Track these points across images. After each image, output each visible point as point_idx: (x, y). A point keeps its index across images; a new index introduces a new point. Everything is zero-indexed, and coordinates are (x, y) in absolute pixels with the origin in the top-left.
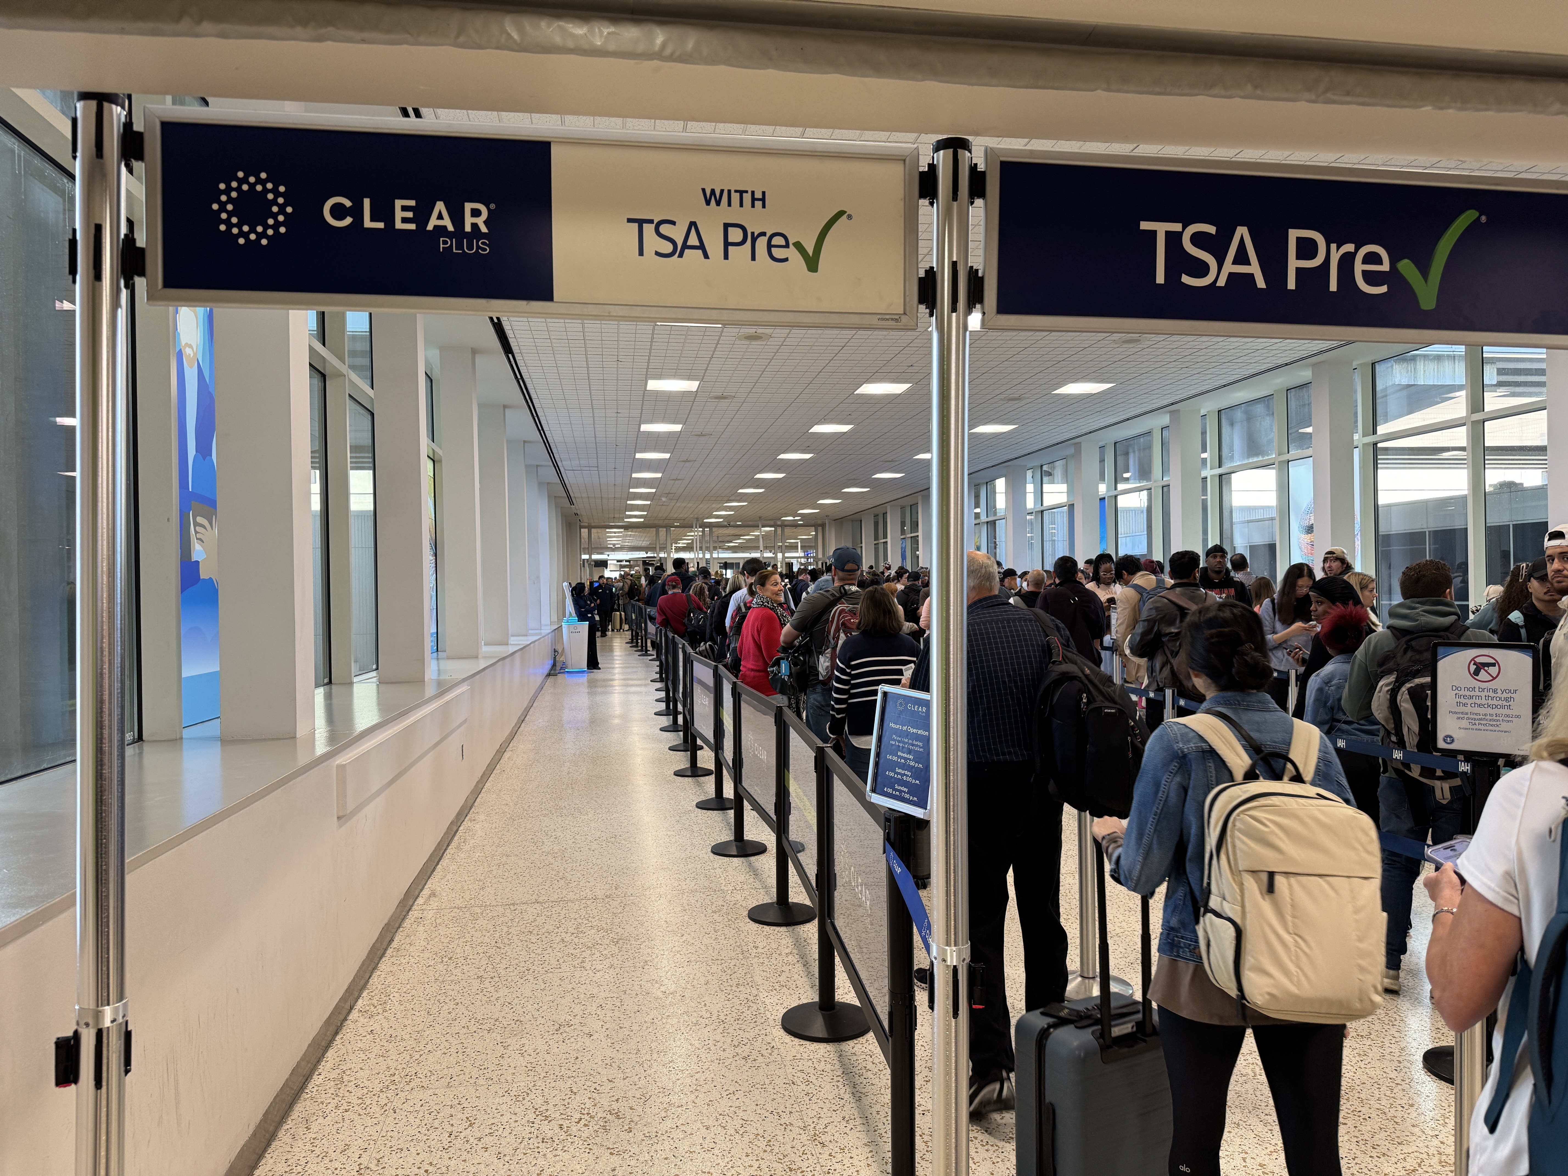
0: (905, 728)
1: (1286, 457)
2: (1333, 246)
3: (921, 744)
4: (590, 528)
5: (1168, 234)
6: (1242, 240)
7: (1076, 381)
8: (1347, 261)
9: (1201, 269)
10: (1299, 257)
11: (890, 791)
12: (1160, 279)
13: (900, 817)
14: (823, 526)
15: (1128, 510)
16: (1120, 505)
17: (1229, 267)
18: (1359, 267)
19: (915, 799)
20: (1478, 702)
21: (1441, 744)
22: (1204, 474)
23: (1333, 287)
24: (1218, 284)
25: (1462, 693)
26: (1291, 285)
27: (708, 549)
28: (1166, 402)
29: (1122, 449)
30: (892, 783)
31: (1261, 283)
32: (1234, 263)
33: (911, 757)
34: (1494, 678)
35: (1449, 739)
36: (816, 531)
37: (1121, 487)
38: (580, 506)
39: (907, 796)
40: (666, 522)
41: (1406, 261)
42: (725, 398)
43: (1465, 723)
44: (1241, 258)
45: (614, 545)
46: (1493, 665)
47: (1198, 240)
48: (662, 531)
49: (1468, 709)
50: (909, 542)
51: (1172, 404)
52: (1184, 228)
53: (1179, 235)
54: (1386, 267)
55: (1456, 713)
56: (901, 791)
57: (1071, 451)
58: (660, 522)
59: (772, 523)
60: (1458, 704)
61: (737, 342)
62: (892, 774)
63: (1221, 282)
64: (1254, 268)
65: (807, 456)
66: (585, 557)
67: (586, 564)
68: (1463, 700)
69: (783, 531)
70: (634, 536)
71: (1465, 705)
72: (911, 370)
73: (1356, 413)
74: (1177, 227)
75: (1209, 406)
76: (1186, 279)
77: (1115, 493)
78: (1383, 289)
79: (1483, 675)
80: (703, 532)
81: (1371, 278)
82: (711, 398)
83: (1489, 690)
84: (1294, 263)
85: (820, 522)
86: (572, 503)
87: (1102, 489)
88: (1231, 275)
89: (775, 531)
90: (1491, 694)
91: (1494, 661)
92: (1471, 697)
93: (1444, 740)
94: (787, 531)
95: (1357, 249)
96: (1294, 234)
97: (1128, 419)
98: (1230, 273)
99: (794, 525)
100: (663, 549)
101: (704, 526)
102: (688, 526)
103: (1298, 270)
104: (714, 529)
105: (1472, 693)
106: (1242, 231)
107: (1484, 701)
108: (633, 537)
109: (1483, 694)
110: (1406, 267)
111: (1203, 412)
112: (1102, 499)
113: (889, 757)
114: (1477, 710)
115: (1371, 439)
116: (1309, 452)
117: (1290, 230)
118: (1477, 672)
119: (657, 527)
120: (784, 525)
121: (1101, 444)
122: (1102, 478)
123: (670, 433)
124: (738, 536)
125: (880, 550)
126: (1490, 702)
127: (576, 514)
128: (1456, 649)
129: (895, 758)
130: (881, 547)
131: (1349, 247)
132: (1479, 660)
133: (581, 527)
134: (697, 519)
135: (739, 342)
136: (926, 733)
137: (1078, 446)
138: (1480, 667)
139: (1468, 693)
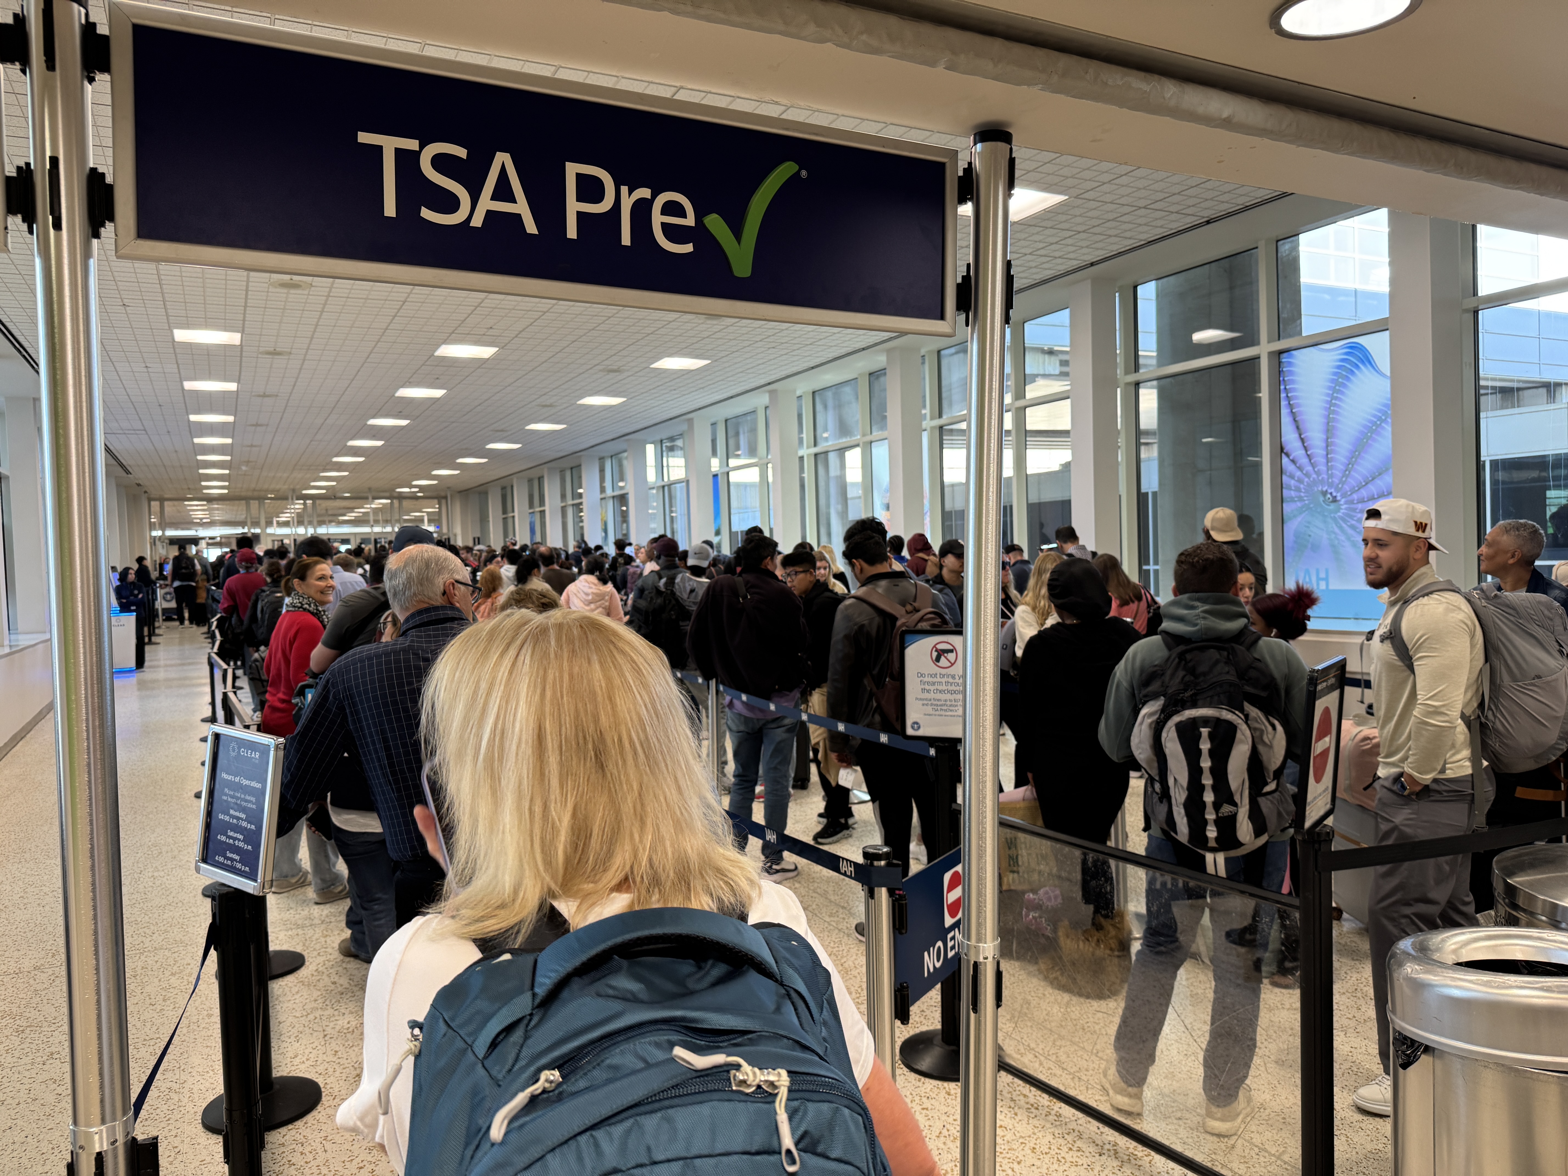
0: (237, 779)
1: (869, 438)
2: (624, 189)
3: (253, 799)
4: (162, 500)
5: (399, 152)
6: (503, 169)
7: (670, 355)
8: (642, 210)
9: (450, 203)
10: (580, 199)
11: (221, 859)
12: (390, 209)
13: (228, 893)
14: (446, 498)
15: (738, 485)
16: (731, 480)
17: (486, 203)
18: (658, 219)
19: (247, 869)
20: (940, 688)
21: (910, 732)
22: (801, 453)
23: (626, 239)
24: (473, 224)
25: (926, 679)
26: (572, 233)
27: (310, 523)
28: (763, 382)
29: (733, 426)
30: (224, 848)
31: (531, 227)
32: (494, 198)
33: (243, 816)
34: (952, 664)
35: (916, 725)
36: (440, 504)
37: (733, 462)
38: (138, 474)
39: (239, 866)
40: (256, 494)
41: (714, 216)
42: (279, 354)
43: (929, 709)
44: (503, 192)
45: (201, 519)
46: (951, 651)
47: (441, 163)
48: (254, 504)
49: (931, 695)
50: (538, 516)
51: (769, 384)
52: (422, 147)
53: (416, 155)
54: (690, 221)
55: (921, 699)
56: (232, 860)
57: (685, 427)
58: (250, 494)
59: (387, 494)
60: (923, 690)
61: (271, 289)
62: (223, 838)
63: (477, 221)
64: (521, 207)
65: (404, 423)
66: (157, 533)
67: (157, 542)
68: (927, 687)
69: (400, 503)
70: (222, 509)
71: (928, 691)
72: (491, 332)
73: (924, 397)
74: (412, 144)
75: (803, 386)
76: (426, 213)
77: (727, 469)
78: (688, 248)
79: (943, 662)
80: (305, 504)
81: (673, 233)
82: (262, 353)
83: (948, 676)
84: (573, 207)
85: (443, 494)
86: (128, 472)
87: (715, 464)
88: (490, 214)
89: (392, 503)
90: (951, 680)
91: (951, 647)
92: (934, 684)
93: (913, 728)
94: (405, 503)
95: (654, 196)
96: (572, 169)
97: (732, 397)
98: (488, 211)
99: (413, 497)
100: (256, 524)
101: (305, 497)
102: (283, 498)
103: (580, 214)
104: (318, 502)
105: (935, 680)
106: (502, 159)
107: (944, 687)
108: (220, 512)
109: (943, 680)
110: (715, 223)
111: (798, 393)
112: (715, 476)
113: (221, 816)
114: (939, 696)
115: (938, 422)
116: (885, 434)
117: (567, 163)
118: (938, 659)
119: (247, 499)
120: (401, 497)
121: (713, 420)
122: (714, 453)
123: (225, 393)
124: (351, 509)
125: (507, 525)
126: (950, 688)
127: (139, 485)
128: (919, 636)
129: (227, 818)
130: (510, 521)
131: (644, 193)
132: (940, 647)
133: (150, 500)
134: (294, 490)
135: (274, 290)
136: (259, 786)
137: (690, 422)
138: (941, 653)
139: (930, 679)
